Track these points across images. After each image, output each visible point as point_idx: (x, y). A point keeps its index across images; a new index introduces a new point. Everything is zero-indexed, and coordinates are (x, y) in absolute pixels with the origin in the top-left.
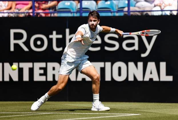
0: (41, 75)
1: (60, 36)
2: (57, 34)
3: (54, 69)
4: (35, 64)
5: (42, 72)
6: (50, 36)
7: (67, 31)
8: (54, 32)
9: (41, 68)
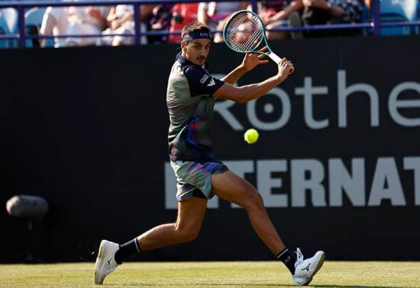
0: (275, 191)
1: (323, 90)
2: (314, 84)
3: (308, 175)
4: (261, 164)
5: (278, 183)
6: (298, 91)
7: (342, 75)
8: (308, 81)
9: (274, 175)
